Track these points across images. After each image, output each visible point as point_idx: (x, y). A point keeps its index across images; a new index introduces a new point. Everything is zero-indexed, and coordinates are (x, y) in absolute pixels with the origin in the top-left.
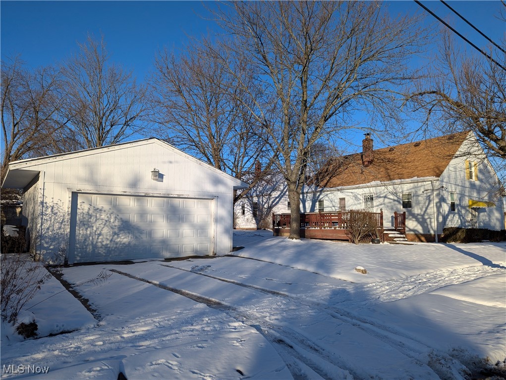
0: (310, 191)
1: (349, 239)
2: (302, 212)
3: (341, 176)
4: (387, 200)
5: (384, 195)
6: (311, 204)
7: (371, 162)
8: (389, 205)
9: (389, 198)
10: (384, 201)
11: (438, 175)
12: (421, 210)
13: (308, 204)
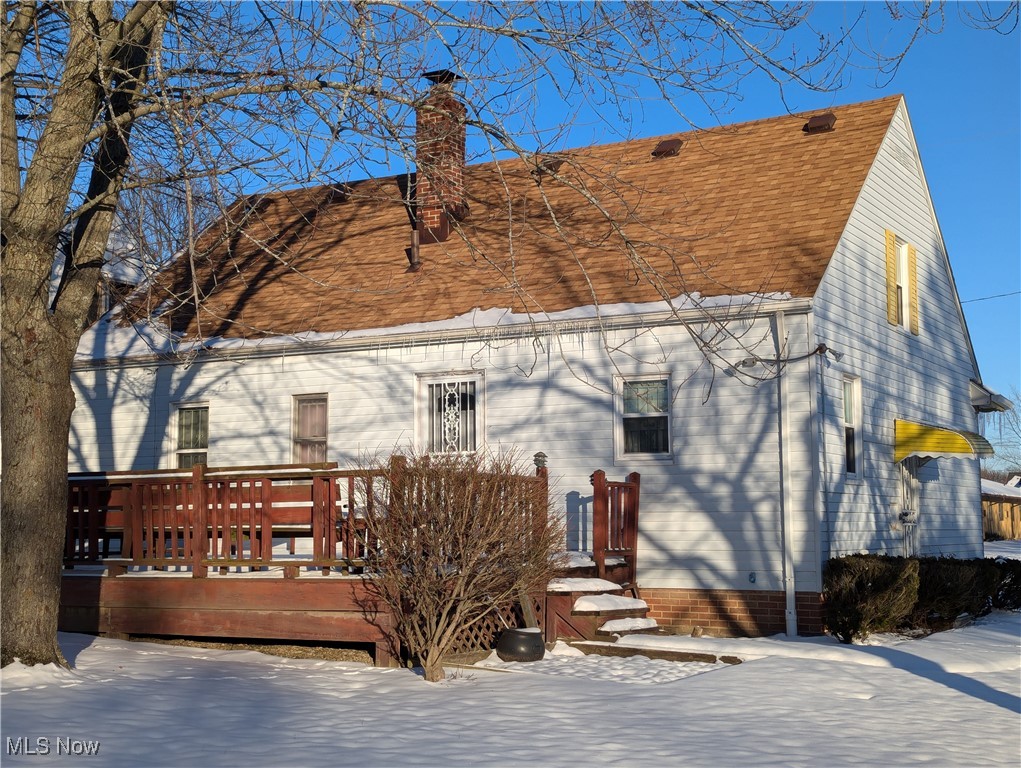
0: (141, 348)
1: (375, 637)
2: (94, 466)
3: (310, 279)
4: (554, 402)
5: (541, 373)
6: (143, 420)
7: (457, 215)
8: (569, 425)
9: (566, 392)
10: (540, 405)
11: (808, 281)
12: (731, 453)
13: (128, 421)
